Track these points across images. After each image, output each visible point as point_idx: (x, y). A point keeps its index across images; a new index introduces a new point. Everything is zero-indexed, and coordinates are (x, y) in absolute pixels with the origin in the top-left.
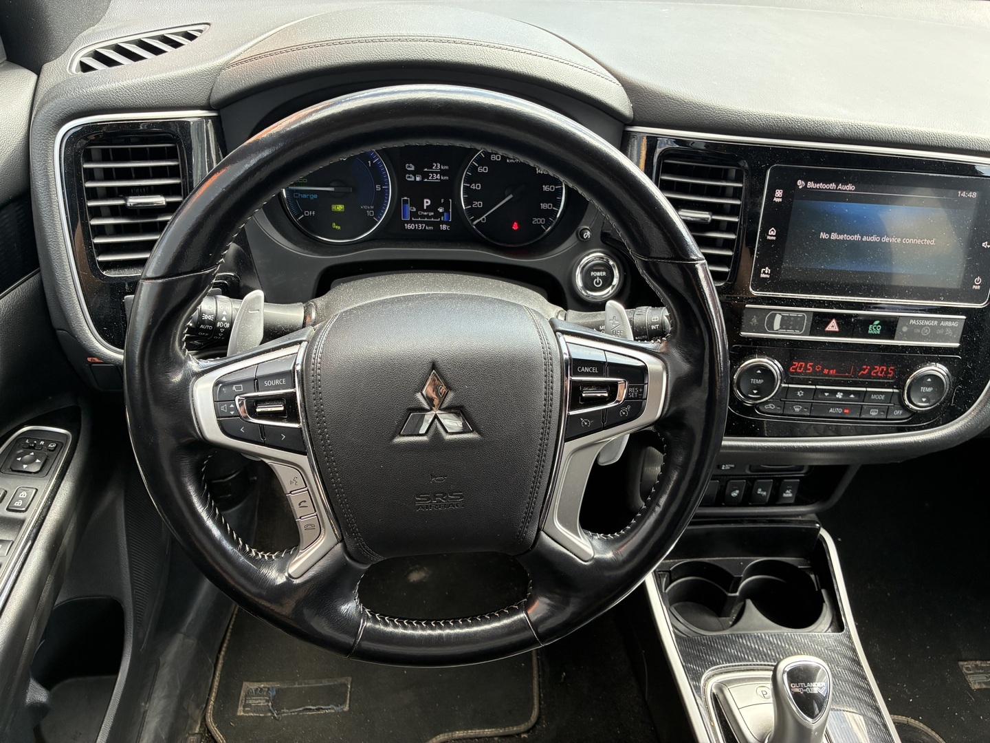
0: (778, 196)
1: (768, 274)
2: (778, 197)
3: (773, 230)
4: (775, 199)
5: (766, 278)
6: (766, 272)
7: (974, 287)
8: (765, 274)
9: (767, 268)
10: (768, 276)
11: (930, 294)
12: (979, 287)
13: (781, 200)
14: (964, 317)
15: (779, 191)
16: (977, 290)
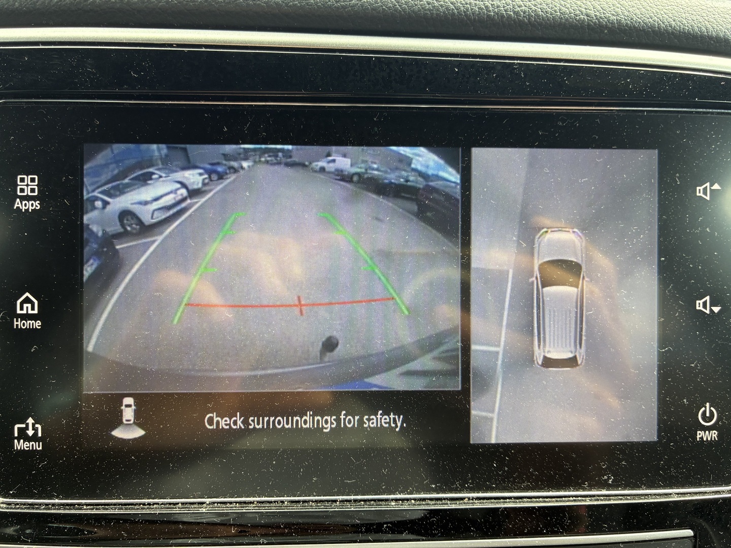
0: (27, 192)
1: (34, 438)
2: (28, 198)
3: (27, 300)
4: (18, 204)
5: (33, 452)
6: (30, 432)
7: (700, 434)
8: (28, 439)
9: (30, 421)
10: (38, 446)
11: (567, 466)
12: (714, 434)
13: (37, 205)
14: (689, 533)
15: (28, 179)
16: (711, 443)
